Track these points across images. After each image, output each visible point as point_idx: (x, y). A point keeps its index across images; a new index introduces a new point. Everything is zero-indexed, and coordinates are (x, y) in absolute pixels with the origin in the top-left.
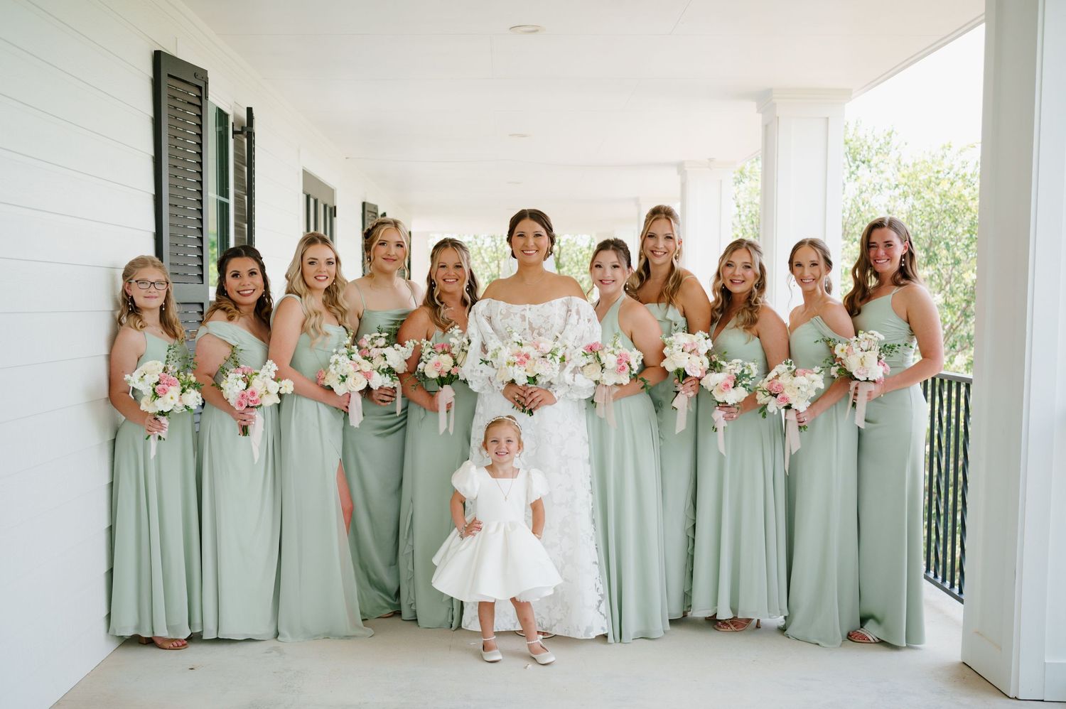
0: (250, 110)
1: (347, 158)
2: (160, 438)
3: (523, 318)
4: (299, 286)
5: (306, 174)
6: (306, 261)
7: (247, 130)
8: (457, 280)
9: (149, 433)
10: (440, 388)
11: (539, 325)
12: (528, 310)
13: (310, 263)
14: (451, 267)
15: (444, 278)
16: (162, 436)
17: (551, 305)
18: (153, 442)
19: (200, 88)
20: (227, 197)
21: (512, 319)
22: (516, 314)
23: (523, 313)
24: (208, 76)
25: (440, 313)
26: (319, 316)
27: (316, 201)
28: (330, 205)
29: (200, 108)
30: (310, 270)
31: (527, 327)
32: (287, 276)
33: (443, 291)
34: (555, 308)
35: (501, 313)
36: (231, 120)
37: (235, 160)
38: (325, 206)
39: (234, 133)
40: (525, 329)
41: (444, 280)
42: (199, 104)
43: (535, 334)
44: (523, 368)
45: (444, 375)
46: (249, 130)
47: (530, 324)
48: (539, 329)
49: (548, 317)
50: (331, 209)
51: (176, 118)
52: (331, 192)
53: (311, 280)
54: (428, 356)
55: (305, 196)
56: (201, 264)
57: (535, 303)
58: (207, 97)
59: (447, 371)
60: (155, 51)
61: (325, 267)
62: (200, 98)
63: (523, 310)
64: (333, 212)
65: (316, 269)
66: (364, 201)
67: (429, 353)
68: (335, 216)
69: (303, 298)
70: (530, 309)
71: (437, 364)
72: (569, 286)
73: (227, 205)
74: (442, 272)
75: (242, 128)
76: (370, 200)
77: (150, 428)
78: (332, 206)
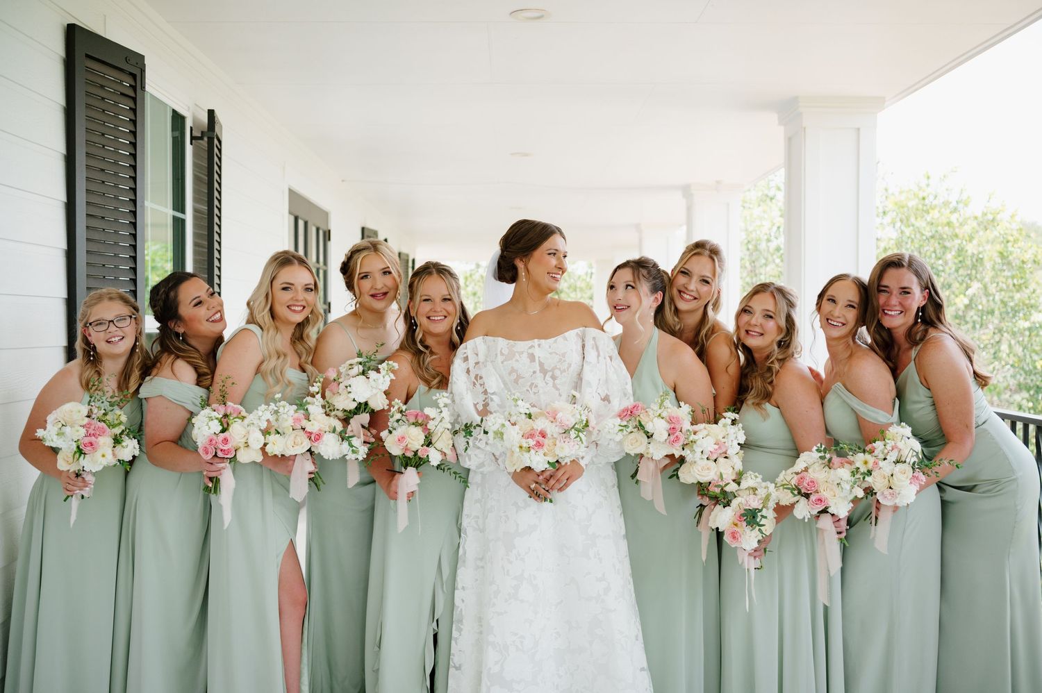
0: (211, 113)
1: (343, 181)
2: (83, 497)
3: (532, 357)
4: (263, 316)
5: (293, 194)
6: (278, 284)
7: (209, 137)
8: (445, 317)
9: (69, 493)
10: (403, 469)
11: (553, 366)
12: (536, 346)
13: (284, 289)
14: (438, 300)
15: (428, 315)
16: (86, 495)
17: (566, 339)
18: (75, 502)
19: (134, 76)
20: (183, 211)
21: (517, 361)
22: (522, 353)
23: (530, 351)
24: (145, 63)
25: (423, 363)
26: (282, 359)
27: (306, 223)
28: (323, 227)
29: (134, 99)
30: (283, 297)
31: (537, 368)
32: (248, 304)
33: (426, 333)
34: (569, 341)
35: (502, 354)
36: (189, 124)
37: (194, 170)
38: (318, 230)
39: (192, 138)
40: (534, 372)
41: (429, 318)
42: (133, 95)
43: (548, 377)
44: (541, 452)
45: (410, 454)
46: (210, 136)
47: (541, 365)
48: (553, 370)
49: (564, 355)
50: (324, 233)
51: (104, 110)
52: (325, 215)
53: (281, 310)
54: (396, 425)
55: (292, 219)
56: (133, 289)
57: (546, 337)
58: (143, 88)
59: (415, 450)
60: (68, 25)
61: (302, 295)
62: (134, 88)
63: (530, 347)
64: (328, 235)
65: (291, 296)
66: (363, 226)
67: (398, 421)
68: (329, 239)
69: (265, 332)
70: (539, 345)
71: (401, 439)
72: (582, 315)
73: (183, 221)
74: (426, 307)
75: (202, 132)
76: (370, 225)
77: (70, 487)
78: (325, 229)
